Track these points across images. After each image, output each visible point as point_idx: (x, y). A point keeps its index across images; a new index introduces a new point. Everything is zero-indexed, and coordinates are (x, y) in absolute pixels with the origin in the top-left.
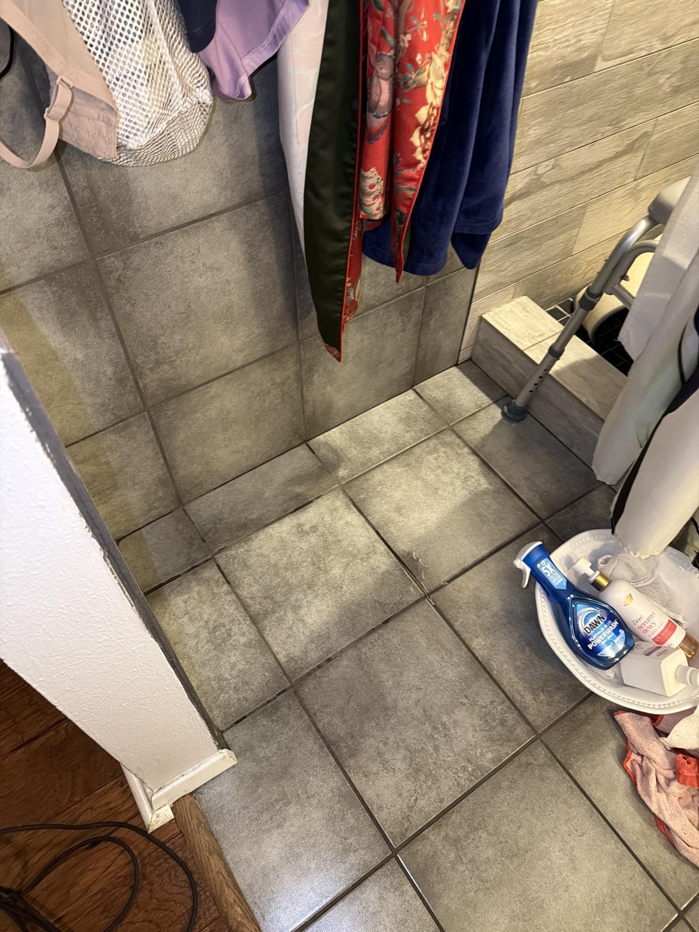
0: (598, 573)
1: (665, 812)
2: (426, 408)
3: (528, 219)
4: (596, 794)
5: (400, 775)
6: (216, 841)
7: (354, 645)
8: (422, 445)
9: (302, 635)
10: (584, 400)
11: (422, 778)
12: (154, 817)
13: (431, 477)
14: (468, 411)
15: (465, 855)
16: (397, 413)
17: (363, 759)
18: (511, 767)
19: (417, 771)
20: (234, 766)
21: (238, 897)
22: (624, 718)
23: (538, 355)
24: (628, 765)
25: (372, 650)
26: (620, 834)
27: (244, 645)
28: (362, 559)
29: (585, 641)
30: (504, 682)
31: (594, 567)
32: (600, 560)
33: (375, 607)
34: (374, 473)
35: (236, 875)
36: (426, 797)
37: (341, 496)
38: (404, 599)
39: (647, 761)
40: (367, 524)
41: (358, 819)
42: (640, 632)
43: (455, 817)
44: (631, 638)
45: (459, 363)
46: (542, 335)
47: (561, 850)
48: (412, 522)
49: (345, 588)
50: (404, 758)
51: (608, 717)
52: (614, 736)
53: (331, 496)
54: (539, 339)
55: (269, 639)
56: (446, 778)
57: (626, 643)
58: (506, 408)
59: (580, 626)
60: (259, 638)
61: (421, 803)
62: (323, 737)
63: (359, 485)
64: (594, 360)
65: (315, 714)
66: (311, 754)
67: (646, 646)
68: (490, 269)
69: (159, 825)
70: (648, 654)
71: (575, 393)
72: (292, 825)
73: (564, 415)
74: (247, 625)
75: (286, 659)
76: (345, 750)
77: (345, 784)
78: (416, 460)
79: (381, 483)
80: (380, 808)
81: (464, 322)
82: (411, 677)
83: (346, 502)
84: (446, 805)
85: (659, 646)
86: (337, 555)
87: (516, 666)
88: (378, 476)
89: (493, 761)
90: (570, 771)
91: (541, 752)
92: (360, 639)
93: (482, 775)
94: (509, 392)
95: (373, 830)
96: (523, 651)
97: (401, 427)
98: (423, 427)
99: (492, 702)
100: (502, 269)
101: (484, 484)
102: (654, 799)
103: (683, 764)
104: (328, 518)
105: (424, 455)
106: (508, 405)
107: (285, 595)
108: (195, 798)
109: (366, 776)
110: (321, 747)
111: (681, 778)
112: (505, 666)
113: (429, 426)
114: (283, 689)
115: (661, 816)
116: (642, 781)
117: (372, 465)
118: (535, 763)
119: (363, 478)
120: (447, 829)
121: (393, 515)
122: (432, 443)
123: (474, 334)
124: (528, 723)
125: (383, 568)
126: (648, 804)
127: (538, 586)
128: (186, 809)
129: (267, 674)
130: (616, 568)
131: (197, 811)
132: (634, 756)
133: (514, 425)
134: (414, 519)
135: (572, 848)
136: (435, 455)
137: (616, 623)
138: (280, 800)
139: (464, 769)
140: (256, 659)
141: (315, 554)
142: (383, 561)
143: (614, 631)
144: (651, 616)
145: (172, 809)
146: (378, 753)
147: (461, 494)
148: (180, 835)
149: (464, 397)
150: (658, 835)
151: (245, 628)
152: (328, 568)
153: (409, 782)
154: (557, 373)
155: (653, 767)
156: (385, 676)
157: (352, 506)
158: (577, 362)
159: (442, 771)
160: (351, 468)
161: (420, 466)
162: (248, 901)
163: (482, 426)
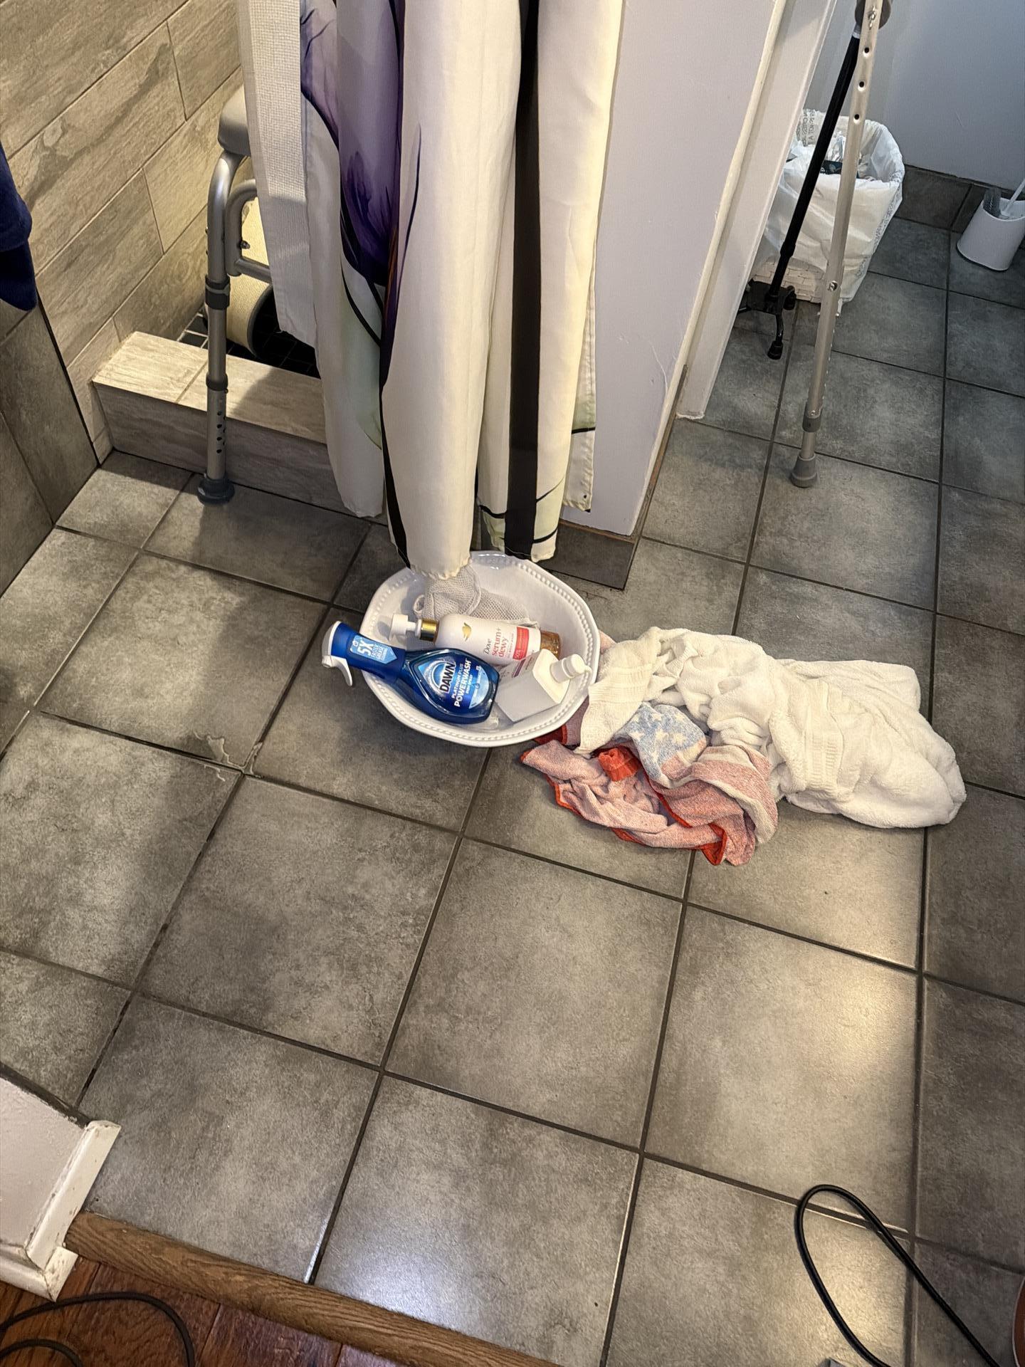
0: (420, 622)
1: (618, 818)
2: (92, 542)
3: (74, 217)
4: (548, 850)
5: (336, 988)
6: (156, 1233)
7: (186, 890)
8: (118, 593)
9: (106, 925)
10: (289, 431)
11: (364, 970)
12: (49, 1276)
13: (157, 627)
14: (153, 519)
15: (458, 1011)
16: (54, 570)
17: (281, 1003)
18: (451, 886)
19: (354, 967)
20: (119, 1136)
21: (227, 1267)
22: (534, 757)
23: (198, 399)
24: (562, 800)
25: (215, 877)
26: (592, 870)
27: (30, 991)
28: (129, 783)
29: (448, 702)
30: (393, 806)
31: (413, 618)
32: (415, 607)
33: (186, 828)
34: (72, 665)
35: (209, 1247)
36: (381, 986)
37: (43, 721)
38: (218, 795)
39: (577, 783)
40: (105, 736)
41: (318, 1071)
42: (498, 658)
43: (425, 982)
44: (493, 670)
45: (101, 462)
46: (189, 372)
47: (548, 929)
48: (169, 698)
49: (128, 832)
50: (330, 966)
51: (517, 767)
52: (534, 782)
53: (27, 730)
54: (189, 379)
55: (62, 960)
56: (389, 950)
57: (490, 679)
58: (201, 491)
59: (435, 689)
60: (47, 968)
61: (378, 997)
62: (214, 1017)
63: (62, 692)
64: (272, 375)
65: (188, 1000)
66: (214, 1045)
67: (510, 669)
68: (63, 309)
69: (63, 1279)
70: (517, 674)
71: (274, 427)
72: (242, 1139)
73: (277, 462)
74: (18, 965)
75: (104, 967)
76: (253, 1011)
77: (278, 1046)
78: (122, 618)
79: (91, 673)
80: (336, 1038)
81: (72, 400)
82: (283, 874)
83: (57, 726)
84: (407, 977)
85: (523, 660)
86: (89, 800)
87: (395, 781)
88: (80, 666)
89: (429, 894)
90: (513, 847)
91: (473, 849)
92: (190, 876)
93: (427, 918)
94: (194, 469)
95: (344, 1066)
96: (393, 759)
97: (72, 586)
98: (103, 570)
99: (392, 836)
100: (80, 303)
101: (233, 599)
102: (601, 812)
103: (608, 760)
104: (43, 762)
105: (129, 605)
106: (201, 485)
107: (47, 894)
108: (92, 1212)
109: (296, 1019)
110: (220, 1030)
111: (614, 775)
112: (384, 788)
113: (112, 563)
114: (123, 1003)
115: (617, 825)
116: (583, 805)
117: (64, 657)
118: (474, 864)
119: (60, 681)
120: (424, 1002)
121: (135, 704)
122: (130, 583)
123: (97, 409)
124: (441, 829)
125: (165, 776)
126: (600, 822)
127: (366, 674)
128: (89, 1233)
129: (89, 1002)
130: (437, 606)
131: (106, 1222)
132: (562, 787)
133: (225, 507)
134: (167, 693)
135: (558, 919)
136: (145, 597)
137: (468, 663)
138: (208, 1126)
139: (404, 925)
140: (61, 996)
141: (56, 817)
142: (159, 768)
143: (470, 672)
144: (498, 634)
145: (67, 1247)
146: (296, 983)
147: (213, 628)
148: (102, 1267)
149: (136, 504)
150: (626, 846)
151: (17, 971)
152: (88, 822)
153: (353, 986)
154: (236, 411)
155: (584, 784)
156: (251, 895)
157: (68, 725)
158: (253, 388)
159: (382, 946)
160: (34, 678)
161: (134, 621)
162: (245, 1260)
163: (185, 528)
